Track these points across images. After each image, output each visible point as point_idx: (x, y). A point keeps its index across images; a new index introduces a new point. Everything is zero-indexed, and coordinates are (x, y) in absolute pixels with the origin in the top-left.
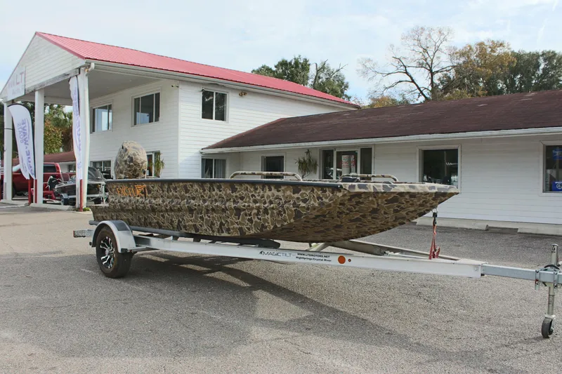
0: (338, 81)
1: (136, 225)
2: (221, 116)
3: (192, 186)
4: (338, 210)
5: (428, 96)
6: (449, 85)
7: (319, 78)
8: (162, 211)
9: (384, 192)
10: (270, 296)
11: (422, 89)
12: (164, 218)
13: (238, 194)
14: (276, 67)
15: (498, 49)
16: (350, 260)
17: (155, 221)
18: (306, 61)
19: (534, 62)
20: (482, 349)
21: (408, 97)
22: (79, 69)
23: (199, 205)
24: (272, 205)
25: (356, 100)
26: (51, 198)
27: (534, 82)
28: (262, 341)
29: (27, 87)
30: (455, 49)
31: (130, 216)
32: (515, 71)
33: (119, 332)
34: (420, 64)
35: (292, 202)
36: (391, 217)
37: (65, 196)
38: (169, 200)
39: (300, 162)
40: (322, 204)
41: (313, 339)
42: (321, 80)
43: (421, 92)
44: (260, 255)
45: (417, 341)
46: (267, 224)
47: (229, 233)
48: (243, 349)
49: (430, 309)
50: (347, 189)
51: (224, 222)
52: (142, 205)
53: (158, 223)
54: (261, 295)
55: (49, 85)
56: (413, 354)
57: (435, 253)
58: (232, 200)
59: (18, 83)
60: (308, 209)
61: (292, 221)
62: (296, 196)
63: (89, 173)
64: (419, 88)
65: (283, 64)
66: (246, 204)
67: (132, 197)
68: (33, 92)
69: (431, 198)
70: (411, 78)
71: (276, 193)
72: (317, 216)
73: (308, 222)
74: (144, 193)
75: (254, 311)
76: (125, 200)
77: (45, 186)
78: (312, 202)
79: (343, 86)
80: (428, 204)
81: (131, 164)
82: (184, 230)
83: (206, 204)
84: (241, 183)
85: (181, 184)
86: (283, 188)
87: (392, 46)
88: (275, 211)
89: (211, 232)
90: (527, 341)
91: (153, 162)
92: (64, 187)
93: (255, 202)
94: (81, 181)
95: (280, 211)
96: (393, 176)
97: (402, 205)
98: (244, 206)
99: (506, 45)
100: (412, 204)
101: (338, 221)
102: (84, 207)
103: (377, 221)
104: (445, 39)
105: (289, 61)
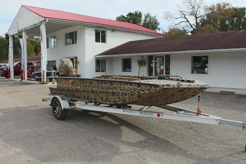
0: (154, 22)
1: (69, 96)
2: (104, 41)
3: (93, 82)
4: (157, 94)
5: (194, 28)
6: (204, 23)
7: (146, 20)
8: (80, 92)
9: (177, 88)
10: (128, 129)
11: (192, 25)
12: (81, 94)
13: (113, 86)
14: (127, 16)
15: (226, 6)
16: (162, 116)
17: (77, 95)
18: (140, 13)
19: (243, 12)
20: (219, 157)
21: (186, 28)
22: (41, 22)
23: (97, 90)
24: (128, 92)
25: (163, 30)
26: (31, 78)
27: (243, 21)
28: (125, 153)
29: (19, 29)
30: (207, 6)
31: (67, 93)
32: (234, 16)
33: (65, 149)
34: (191, 14)
35: (137, 91)
36: (180, 97)
37: (37, 77)
38: (83, 87)
39: (138, 61)
40: (150, 92)
41: (147, 152)
42: (147, 21)
43: (192, 26)
44: (123, 112)
45: (191, 153)
46: (126, 100)
47: (110, 103)
48: (117, 157)
49: (197, 136)
50: (161, 86)
51: (107, 98)
52: (72, 89)
53: (79, 96)
54: (124, 129)
55: (28, 29)
56: (189, 159)
57: (199, 113)
58: (111, 89)
59: (15, 28)
60: (144, 94)
61: (137, 99)
62: (139, 88)
63: (47, 67)
64: (191, 25)
65: (130, 14)
66: (117, 91)
67: (67, 85)
68: (22, 32)
69: (197, 90)
70: (187, 20)
71: (130, 87)
72: (148, 97)
73: (144, 99)
74: (72, 83)
75: (121, 137)
76: (64, 86)
77: (28, 72)
78: (146, 91)
79: (156, 24)
80: (196, 92)
81: (66, 68)
82: (90, 100)
83: (100, 90)
84: (115, 82)
85: (88, 81)
86: (133, 85)
87: (179, 6)
88: (130, 95)
89: (102, 101)
90: (238, 153)
91: (74, 61)
92: (36, 73)
93: (121, 90)
94: (43, 71)
95: (132, 95)
96: (180, 76)
97: (185, 93)
98: (116, 91)
99: (230, 4)
100: (189, 92)
101: (157, 99)
102: (45, 82)
103: (174, 99)
104: (202, 2)
105: (132, 13)
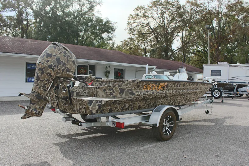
3: (186, 84)
74: (163, 88)
